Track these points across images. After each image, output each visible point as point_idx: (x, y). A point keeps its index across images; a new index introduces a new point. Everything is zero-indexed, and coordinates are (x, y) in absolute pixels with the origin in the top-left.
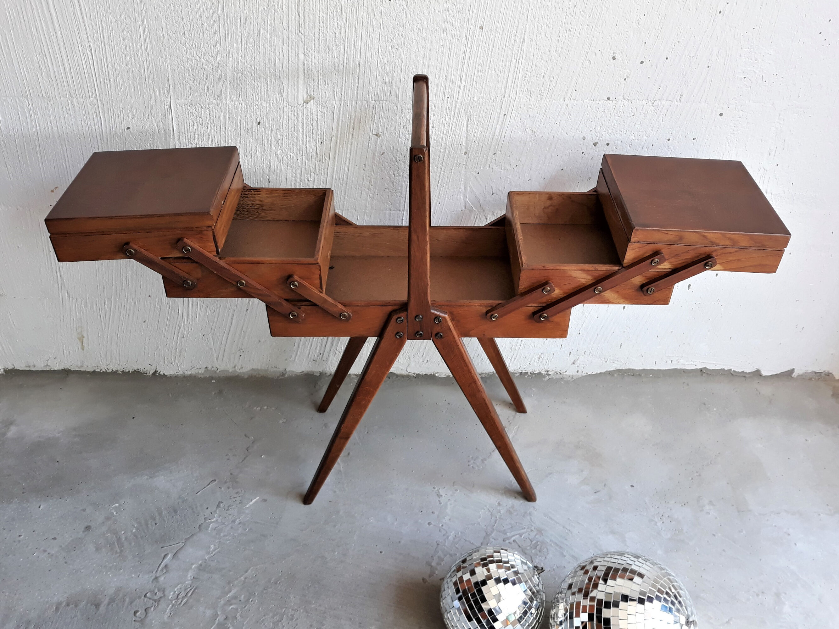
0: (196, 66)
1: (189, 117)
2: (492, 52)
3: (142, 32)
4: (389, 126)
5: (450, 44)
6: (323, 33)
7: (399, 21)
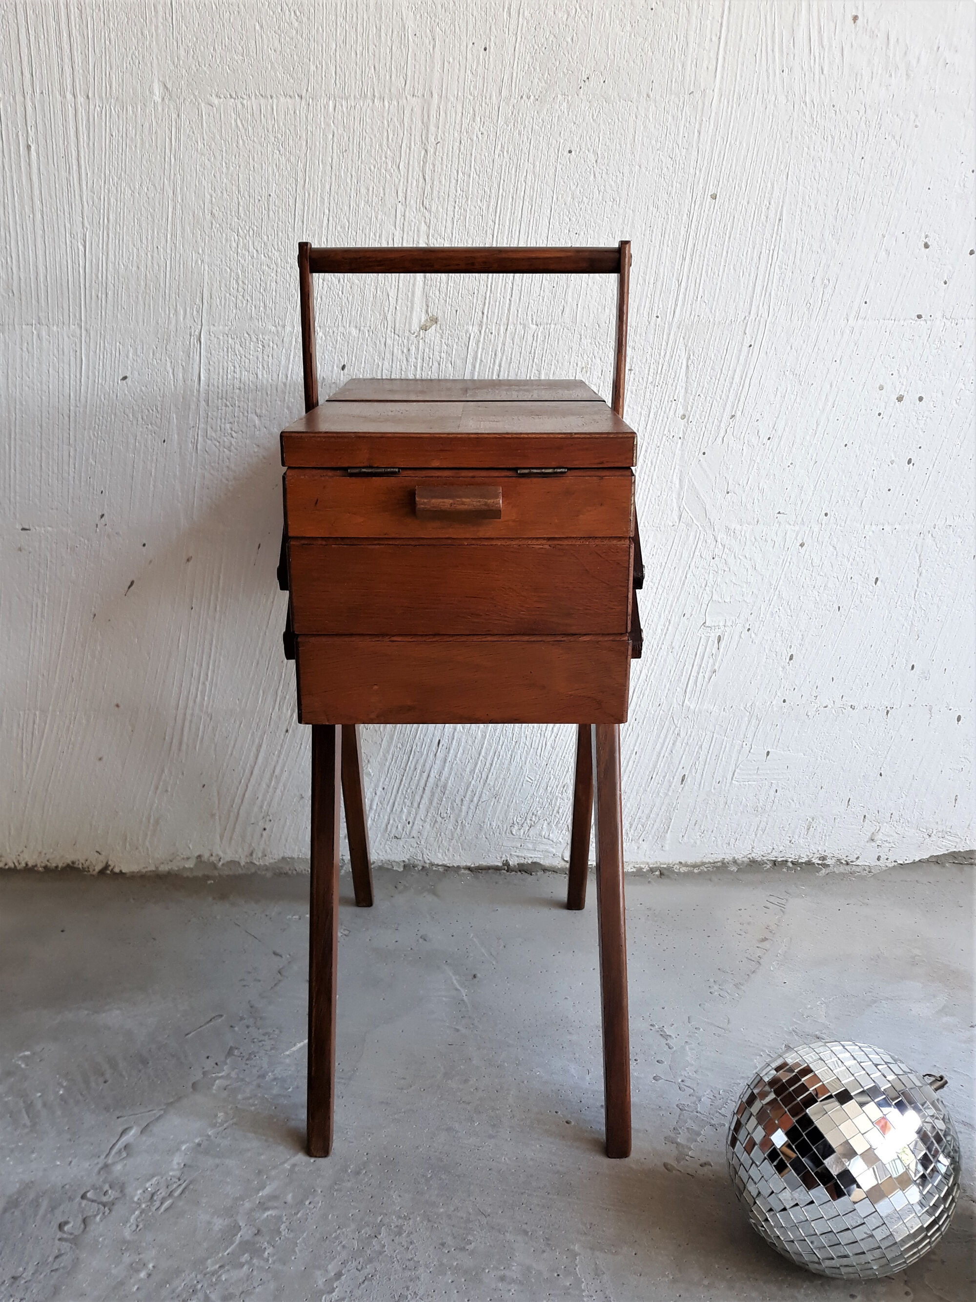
0: (251, 267)
1: (228, 356)
2: (729, 238)
3: (170, 210)
4: (558, 369)
5: (663, 225)
6: (460, 208)
7: (582, 187)
